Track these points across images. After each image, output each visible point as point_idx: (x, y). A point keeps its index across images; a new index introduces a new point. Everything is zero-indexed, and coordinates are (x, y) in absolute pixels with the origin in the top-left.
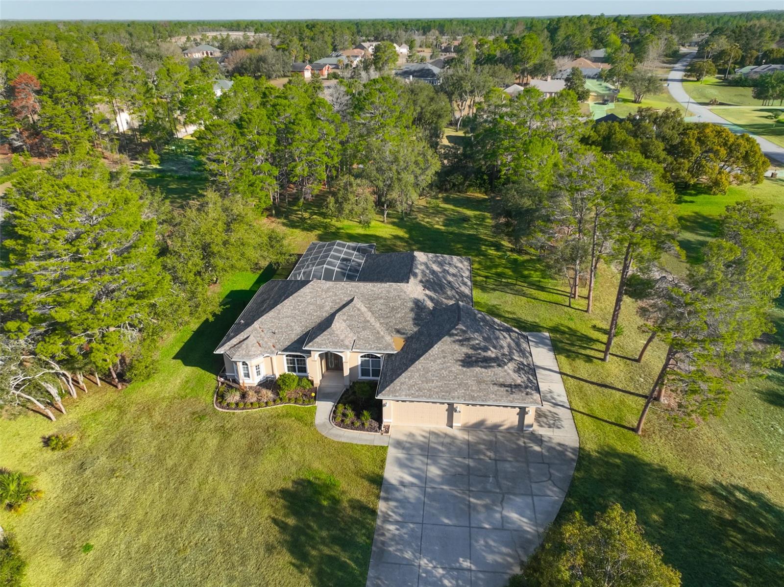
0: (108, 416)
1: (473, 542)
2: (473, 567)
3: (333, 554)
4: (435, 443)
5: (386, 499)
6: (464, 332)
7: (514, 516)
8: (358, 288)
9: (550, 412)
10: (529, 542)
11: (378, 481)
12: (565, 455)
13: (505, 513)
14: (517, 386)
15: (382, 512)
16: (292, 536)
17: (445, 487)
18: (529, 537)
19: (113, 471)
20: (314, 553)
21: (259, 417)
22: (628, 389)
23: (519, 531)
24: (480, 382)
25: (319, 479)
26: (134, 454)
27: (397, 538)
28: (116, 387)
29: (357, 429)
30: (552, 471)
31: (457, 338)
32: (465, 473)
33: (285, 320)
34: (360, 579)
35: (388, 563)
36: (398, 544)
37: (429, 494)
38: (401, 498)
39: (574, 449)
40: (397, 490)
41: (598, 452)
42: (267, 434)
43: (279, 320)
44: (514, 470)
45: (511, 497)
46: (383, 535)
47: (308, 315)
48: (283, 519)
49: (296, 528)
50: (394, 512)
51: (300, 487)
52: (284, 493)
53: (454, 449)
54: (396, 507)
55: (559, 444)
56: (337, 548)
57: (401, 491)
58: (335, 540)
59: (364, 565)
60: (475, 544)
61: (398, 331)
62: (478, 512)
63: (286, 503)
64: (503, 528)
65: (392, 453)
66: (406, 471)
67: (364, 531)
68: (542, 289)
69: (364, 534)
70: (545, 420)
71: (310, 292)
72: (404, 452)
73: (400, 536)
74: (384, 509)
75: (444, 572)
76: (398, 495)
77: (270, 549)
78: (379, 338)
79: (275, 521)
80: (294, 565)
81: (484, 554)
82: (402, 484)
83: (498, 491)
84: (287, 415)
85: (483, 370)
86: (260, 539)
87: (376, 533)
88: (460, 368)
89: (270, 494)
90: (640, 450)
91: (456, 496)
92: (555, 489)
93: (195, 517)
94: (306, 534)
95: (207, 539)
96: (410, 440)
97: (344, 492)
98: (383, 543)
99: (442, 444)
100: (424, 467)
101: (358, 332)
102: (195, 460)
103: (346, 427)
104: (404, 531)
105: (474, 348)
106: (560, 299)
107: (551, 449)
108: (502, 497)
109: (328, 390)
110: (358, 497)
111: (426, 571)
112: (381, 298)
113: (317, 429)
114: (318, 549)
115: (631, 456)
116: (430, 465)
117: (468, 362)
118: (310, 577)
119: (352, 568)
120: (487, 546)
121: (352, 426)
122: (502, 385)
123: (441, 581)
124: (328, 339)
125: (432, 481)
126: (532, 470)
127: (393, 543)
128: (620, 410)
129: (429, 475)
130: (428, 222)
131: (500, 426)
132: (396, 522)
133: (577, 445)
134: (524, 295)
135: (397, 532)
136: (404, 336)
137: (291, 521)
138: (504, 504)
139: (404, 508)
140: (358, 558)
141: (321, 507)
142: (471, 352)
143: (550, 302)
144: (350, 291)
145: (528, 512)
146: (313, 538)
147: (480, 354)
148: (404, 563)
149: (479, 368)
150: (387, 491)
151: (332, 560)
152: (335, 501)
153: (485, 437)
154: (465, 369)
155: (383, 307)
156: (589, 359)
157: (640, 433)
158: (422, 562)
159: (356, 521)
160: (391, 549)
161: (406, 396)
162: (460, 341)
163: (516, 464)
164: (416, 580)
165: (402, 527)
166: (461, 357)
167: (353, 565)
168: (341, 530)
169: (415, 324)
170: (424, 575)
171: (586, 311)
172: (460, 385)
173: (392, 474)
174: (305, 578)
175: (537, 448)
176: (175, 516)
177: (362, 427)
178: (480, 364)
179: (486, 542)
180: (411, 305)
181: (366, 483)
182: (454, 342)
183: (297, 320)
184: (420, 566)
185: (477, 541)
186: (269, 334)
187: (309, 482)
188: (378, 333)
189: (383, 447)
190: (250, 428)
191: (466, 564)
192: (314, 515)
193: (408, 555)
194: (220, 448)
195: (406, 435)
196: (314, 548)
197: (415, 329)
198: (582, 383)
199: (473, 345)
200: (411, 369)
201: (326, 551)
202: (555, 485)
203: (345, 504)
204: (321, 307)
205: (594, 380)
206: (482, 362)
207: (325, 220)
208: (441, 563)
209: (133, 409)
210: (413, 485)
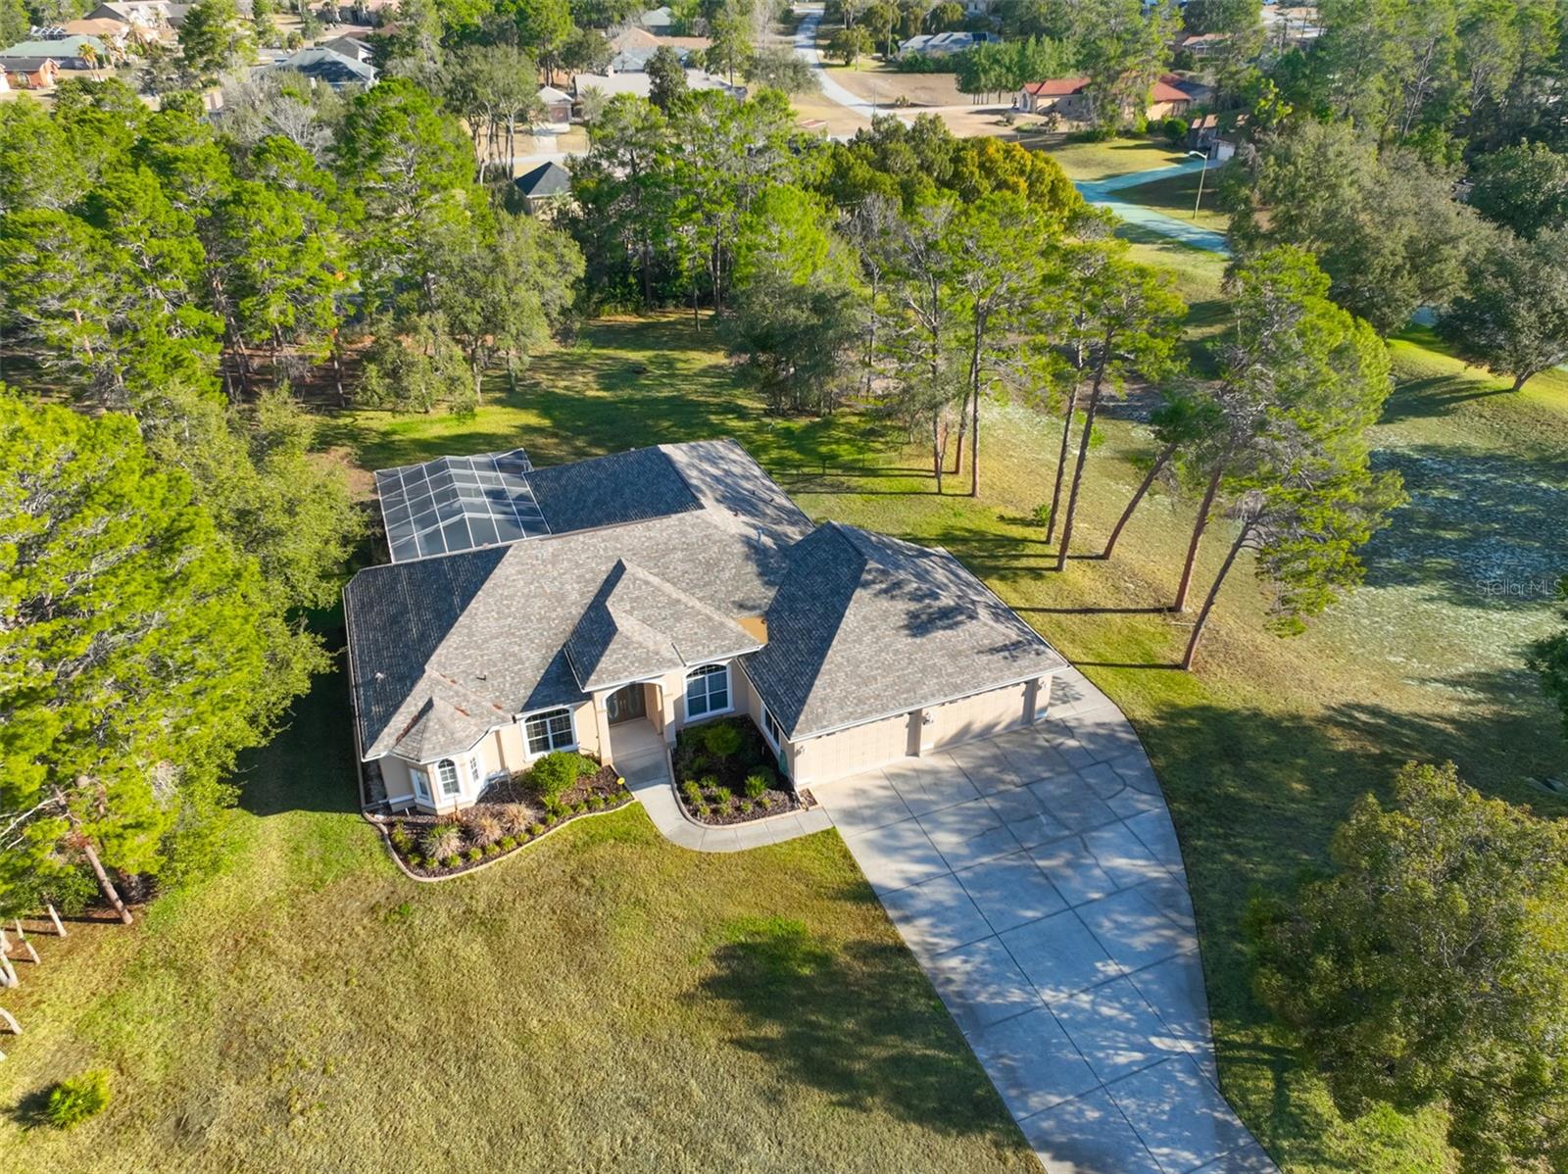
0: (151, 993)
1: (1093, 929)
2: (1126, 969)
3: (894, 1052)
4: (910, 792)
5: (907, 919)
6: (884, 572)
7: (1121, 863)
8: (617, 539)
10: (1170, 893)
11: (865, 894)
12: (1119, 739)
13: (1104, 863)
14: (1016, 645)
15: (916, 944)
16: (794, 1055)
17: (985, 860)
18: (1165, 885)
19: (281, 1105)
20: (859, 1066)
21: (535, 865)
22: (1124, 606)
23: (1145, 883)
24: (954, 656)
25: (758, 933)
26: (300, 1046)
27: (976, 976)
28: (119, 921)
29: (754, 816)
30: (1120, 771)
31: (878, 587)
32: (996, 824)
33: (494, 644)
34: (972, 1071)
35: (993, 1024)
36: (985, 985)
37: (968, 881)
38: (929, 906)
39: (1121, 725)
40: (911, 896)
41: (1158, 718)
42: (583, 891)
43: (479, 648)
44: (1065, 790)
45: (1094, 834)
46: (949, 981)
47: (540, 620)
48: (753, 1034)
49: (791, 1039)
50: (935, 935)
51: (734, 964)
52: (712, 985)
53: (948, 790)
54: (934, 925)
55: (1099, 725)
56: (891, 1039)
57: (918, 894)
58: (879, 1027)
59: (958, 1045)
60: (1100, 931)
61: (741, 606)
62: (1065, 879)
63: (736, 1003)
64: (1119, 888)
65: (853, 837)
66: (900, 858)
67: (913, 990)
68: (873, 473)
69: (917, 995)
71: (519, 573)
72: (870, 826)
73: (978, 970)
74: (916, 938)
75: (1091, 997)
76: (920, 904)
77: (773, 1098)
78: (717, 630)
79: (740, 1044)
80: (840, 1104)
81: (1125, 940)
82: (912, 882)
83: (1067, 833)
84: (593, 840)
85: (949, 632)
86: (736, 1091)
87: (935, 984)
88: (910, 640)
89: (687, 999)
90: (1207, 694)
91: (1012, 869)
92: (1144, 797)
93: (565, 1111)
94: (818, 1041)
95: (629, 1140)
96: (863, 802)
97: (824, 939)
98: (960, 994)
99: (923, 789)
100: (923, 840)
101: (670, 628)
102: (465, 1003)
103: (730, 820)
104: (978, 959)
105: (916, 597)
106: (915, 483)
107: (1092, 737)
108: (1080, 842)
109: (637, 764)
110: (853, 937)
111: (1065, 1008)
112: (674, 548)
113: (678, 843)
114: (861, 1057)
115: (1204, 709)
116: (932, 832)
117: (918, 626)
118: (888, 1110)
119: (944, 1060)
120: (1119, 926)
121: (739, 815)
122: (994, 650)
123: (1096, 1012)
124: (626, 658)
125: (957, 857)
126: (1091, 781)
127: (976, 987)
128: (1138, 643)
129: (944, 849)
130: (566, 388)
131: (996, 725)
132: (954, 951)
133: (1123, 718)
134: (850, 490)
135: (968, 967)
136: (758, 612)
137: (772, 1030)
138: (1092, 850)
139: (946, 922)
140: (939, 1039)
141: (799, 980)
142: (913, 606)
143: (904, 493)
144: (605, 549)
145: (1137, 849)
146: (837, 1042)
147: (929, 606)
148: (1020, 1011)
149: (941, 632)
150: (895, 906)
151: (898, 1063)
152: (823, 960)
153: (981, 753)
154: (918, 640)
155: (688, 566)
156: (1036, 573)
157: (1190, 669)
158: (1045, 998)
159: (885, 980)
160: (982, 998)
161: (842, 720)
162: (886, 591)
163: (1063, 779)
164: (1060, 1030)
165: (969, 954)
166: (903, 620)
167: (942, 1055)
168: (872, 1004)
169: (768, 584)
170: (1065, 1016)
171: (972, 495)
172: (923, 671)
173: (882, 871)
174: (879, 1115)
175: (1072, 743)
176: (518, 1130)
177: (761, 811)
178: (940, 623)
179: (1116, 922)
180: (739, 548)
181: (849, 906)
182: (876, 595)
183: (521, 637)
184: (1047, 1005)
185: (1100, 926)
186: (474, 685)
187: (742, 945)
188: (710, 619)
189: (827, 832)
190: (538, 892)
191: (1112, 969)
192: (802, 1001)
193: (1016, 996)
194: (501, 959)
195: (849, 795)
196: (852, 1058)
197: (772, 593)
198: (1055, 616)
199: (910, 593)
200: (825, 667)
201: (879, 1053)
202: (1140, 791)
203: (844, 958)
204: (560, 598)
205: (1067, 605)
206: (940, 619)
207: (341, 422)
208: (1075, 985)
209: (210, 954)
210: (930, 877)
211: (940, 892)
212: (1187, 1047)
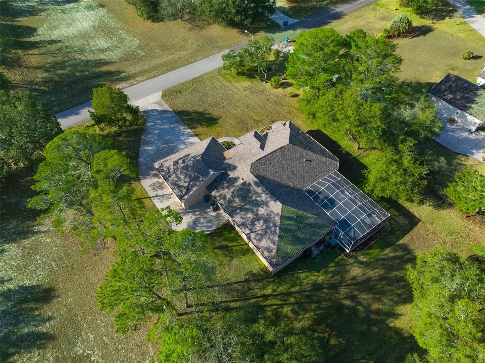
7: (150, 148)
9: (157, 191)
10: (143, 144)
11: (197, 135)
12: (143, 175)
13: (153, 148)
15: (188, 130)
17: (175, 144)
39: (142, 179)
41: (132, 183)
45: (154, 152)
46: (182, 126)
50: (184, 131)
52: (218, 120)
59: (181, 119)
61: (231, 158)
64: (152, 144)
70: (157, 186)
77: (205, 110)
82: (188, 139)
83: (160, 152)
89: (221, 117)
111: (165, 125)
113: (232, 137)
120: (154, 138)
125: (181, 144)
132: (181, 130)
135: (179, 128)
137: (207, 116)
139: (183, 133)
141: (205, 122)
144: (268, 151)
152: (202, 125)
164: (167, 123)
169: (228, 163)
173: (194, 139)
184: (168, 125)
187: (214, 125)
193: (172, 126)
197: (226, 162)
203: (199, 126)
210: (185, 140)
211: (183, 138)
212: (149, 124)
